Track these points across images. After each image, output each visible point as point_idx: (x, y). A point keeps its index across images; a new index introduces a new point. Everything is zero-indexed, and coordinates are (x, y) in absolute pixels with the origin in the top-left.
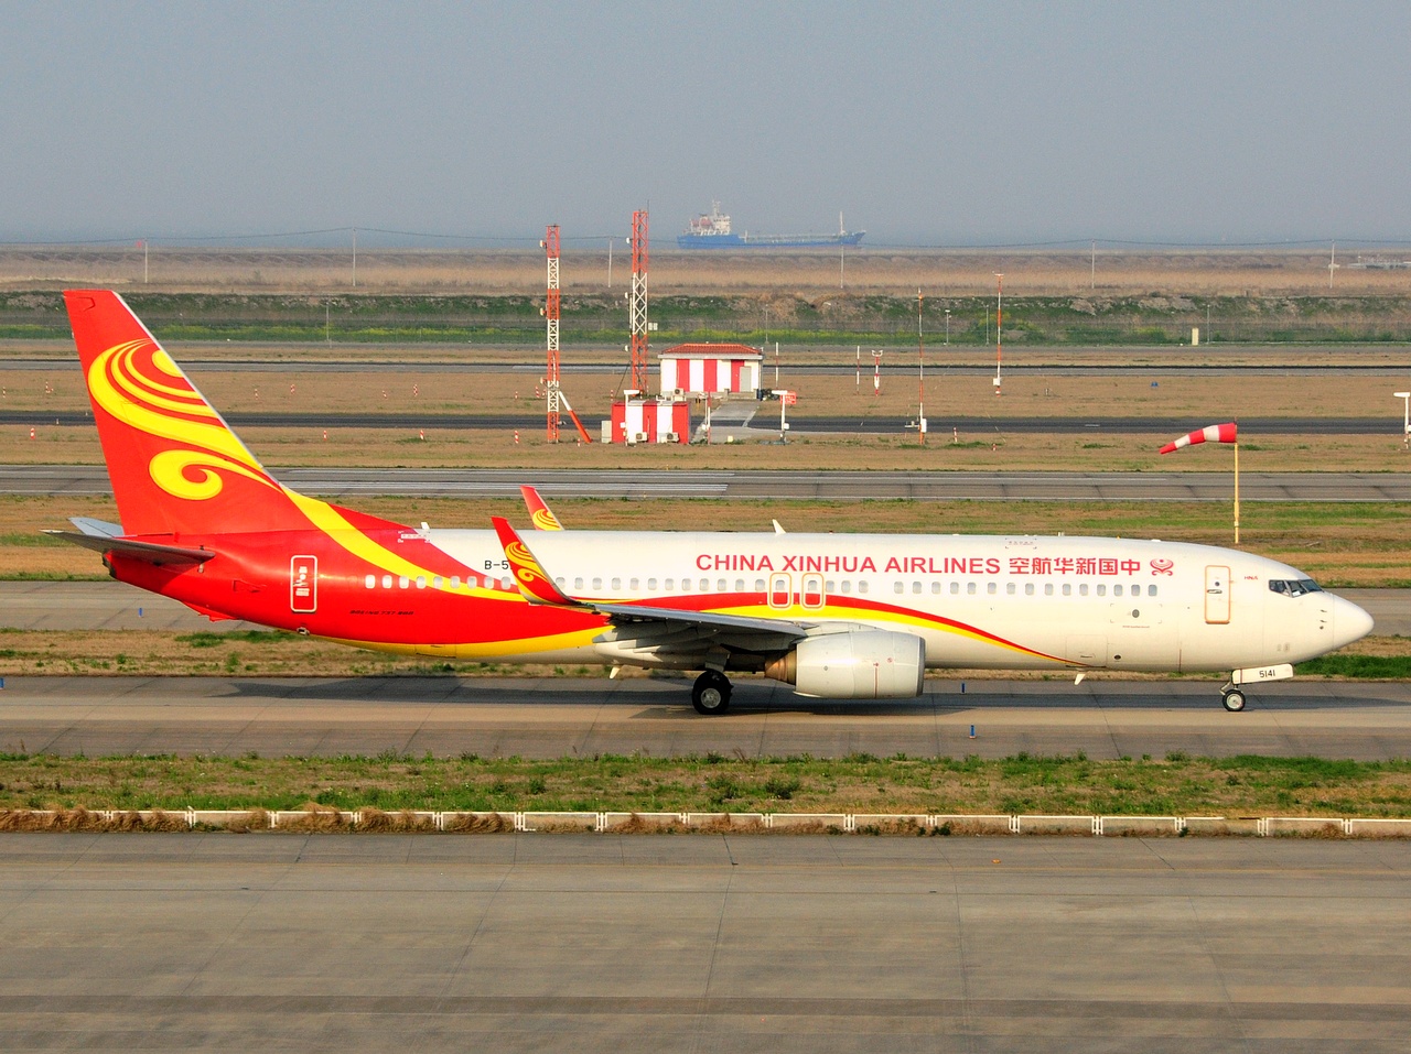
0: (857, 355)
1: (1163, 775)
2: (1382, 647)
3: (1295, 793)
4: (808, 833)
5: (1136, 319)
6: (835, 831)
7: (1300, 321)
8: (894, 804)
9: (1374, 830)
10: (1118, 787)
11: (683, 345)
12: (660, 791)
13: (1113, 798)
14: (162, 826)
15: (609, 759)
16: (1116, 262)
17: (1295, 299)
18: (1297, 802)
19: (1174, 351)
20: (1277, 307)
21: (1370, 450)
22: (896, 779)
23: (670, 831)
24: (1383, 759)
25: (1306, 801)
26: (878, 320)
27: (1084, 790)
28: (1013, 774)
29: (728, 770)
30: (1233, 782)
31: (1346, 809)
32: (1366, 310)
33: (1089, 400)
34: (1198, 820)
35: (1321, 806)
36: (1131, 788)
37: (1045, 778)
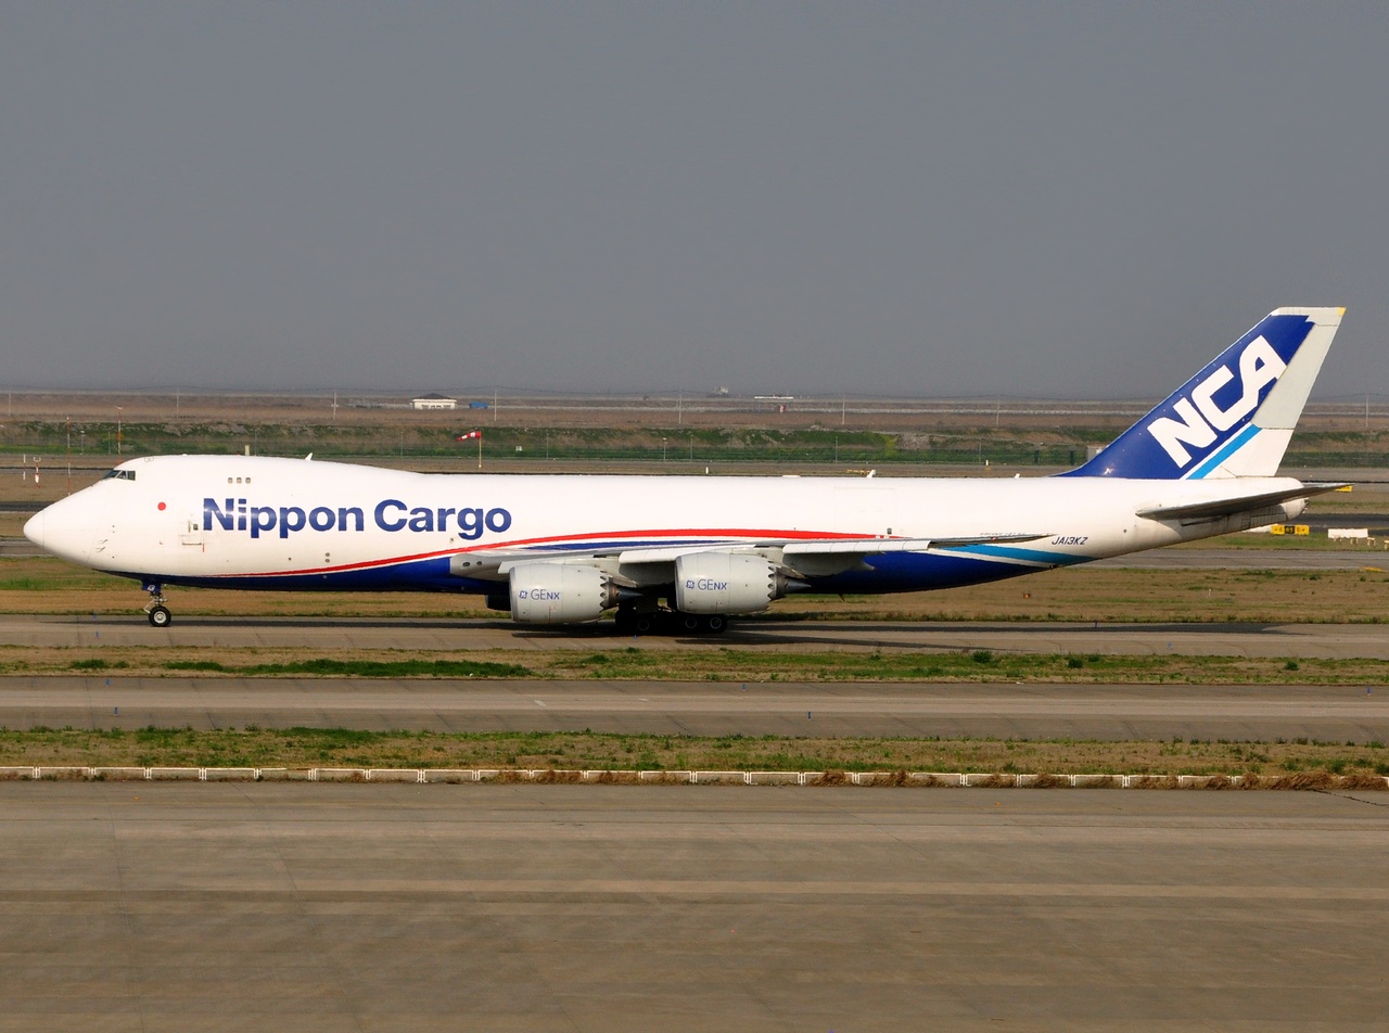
0: (24, 460)
1: (244, 741)
3: (331, 753)
4: (8, 780)
5: (207, 438)
6: (26, 778)
7: (315, 441)
8: (65, 760)
9: (385, 777)
10: (214, 749)
13: (212, 756)
16: (190, 402)
17: (311, 427)
18: (333, 758)
20: (300, 431)
22: (66, 744)
24: (387, 730)
25: (338, 758)
26: (35, 438)
27: (192, 751)
28: (144, 740)
30: (290, 745)
31: (365, 762)
32: (358, 434)
34: (268, 770)
35: (349, 761)
36: (223, 749)
37: (166, 743)
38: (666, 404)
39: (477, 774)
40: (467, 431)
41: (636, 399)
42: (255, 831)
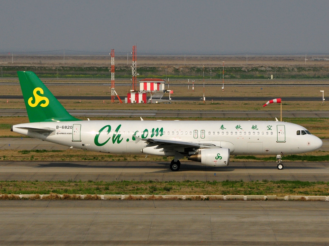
0: (189, 81)
1: (262, 185)
2: (316, 153)
3: (294, 190)
4: (174, 200)
5: (257, 73)
6: (180, 199)
7: (298, 73)
8: (195, 192)
9: (313, 199)
10: (250, 188)
11: (145, 79)
12: (137, 189)
13: (249, 191)
14: (13, 199)
15: (125, 182)
16: (253, 59)
17: (297, 68)
18: (295, 192)
19: (267, 80)
20: (292, 69)
21: (314, 105)
22: (196, 186)
23: (140, 199)
24: (316, 181)
25: (297, 192)
26: (194, 72)
27: (242, 189)
28: (225, 185)
29: (154, 184)
30: (279, 187)
31: (306, 193)
32: (314, 70)
33: (245, 93)
34: (269, 196)
35: (301, 193)
36: (254, 188)
37: (232, 186)
42: (263, 219)
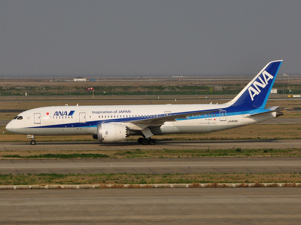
1: (27, 178)
2: (66, 153)
3: (52, 181)
5: (14, 91)
7: (46, 91)
9: (67, 187)
10: (18, 180)
13: (18, 182)
16: (10, 80)
17: (45, 87)
18: (52, 182)
19: (22, 97)
20: (41, 88)
24: (68, 174)
25: (54, 182)
27: (12, 181)
30: (40, 178)
31: (62, 183)
32: (58, 89)
33: (7, 106)
34: (34, 186)
35: (57, 183)
36: (21, 180)
37: (4, 179)
38: (146, 79)
39: (94, 186)
40: (90, 87)
41: (138, 77)
42: (30, 203)
